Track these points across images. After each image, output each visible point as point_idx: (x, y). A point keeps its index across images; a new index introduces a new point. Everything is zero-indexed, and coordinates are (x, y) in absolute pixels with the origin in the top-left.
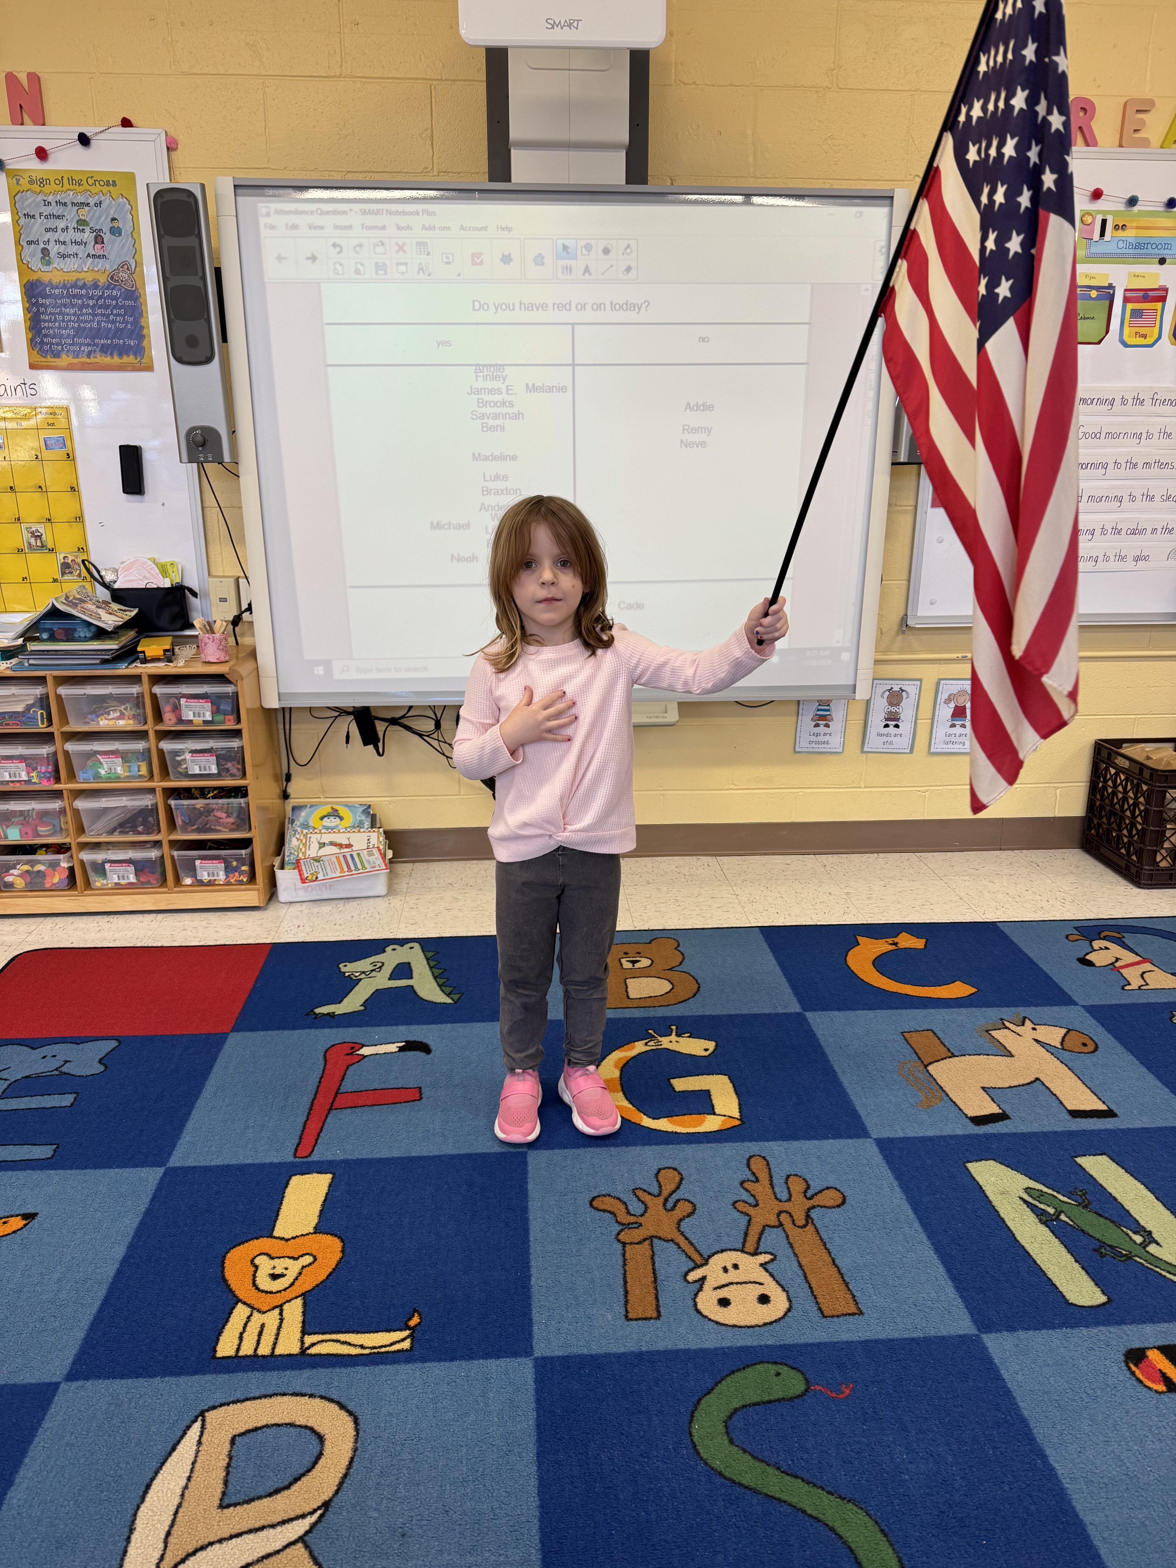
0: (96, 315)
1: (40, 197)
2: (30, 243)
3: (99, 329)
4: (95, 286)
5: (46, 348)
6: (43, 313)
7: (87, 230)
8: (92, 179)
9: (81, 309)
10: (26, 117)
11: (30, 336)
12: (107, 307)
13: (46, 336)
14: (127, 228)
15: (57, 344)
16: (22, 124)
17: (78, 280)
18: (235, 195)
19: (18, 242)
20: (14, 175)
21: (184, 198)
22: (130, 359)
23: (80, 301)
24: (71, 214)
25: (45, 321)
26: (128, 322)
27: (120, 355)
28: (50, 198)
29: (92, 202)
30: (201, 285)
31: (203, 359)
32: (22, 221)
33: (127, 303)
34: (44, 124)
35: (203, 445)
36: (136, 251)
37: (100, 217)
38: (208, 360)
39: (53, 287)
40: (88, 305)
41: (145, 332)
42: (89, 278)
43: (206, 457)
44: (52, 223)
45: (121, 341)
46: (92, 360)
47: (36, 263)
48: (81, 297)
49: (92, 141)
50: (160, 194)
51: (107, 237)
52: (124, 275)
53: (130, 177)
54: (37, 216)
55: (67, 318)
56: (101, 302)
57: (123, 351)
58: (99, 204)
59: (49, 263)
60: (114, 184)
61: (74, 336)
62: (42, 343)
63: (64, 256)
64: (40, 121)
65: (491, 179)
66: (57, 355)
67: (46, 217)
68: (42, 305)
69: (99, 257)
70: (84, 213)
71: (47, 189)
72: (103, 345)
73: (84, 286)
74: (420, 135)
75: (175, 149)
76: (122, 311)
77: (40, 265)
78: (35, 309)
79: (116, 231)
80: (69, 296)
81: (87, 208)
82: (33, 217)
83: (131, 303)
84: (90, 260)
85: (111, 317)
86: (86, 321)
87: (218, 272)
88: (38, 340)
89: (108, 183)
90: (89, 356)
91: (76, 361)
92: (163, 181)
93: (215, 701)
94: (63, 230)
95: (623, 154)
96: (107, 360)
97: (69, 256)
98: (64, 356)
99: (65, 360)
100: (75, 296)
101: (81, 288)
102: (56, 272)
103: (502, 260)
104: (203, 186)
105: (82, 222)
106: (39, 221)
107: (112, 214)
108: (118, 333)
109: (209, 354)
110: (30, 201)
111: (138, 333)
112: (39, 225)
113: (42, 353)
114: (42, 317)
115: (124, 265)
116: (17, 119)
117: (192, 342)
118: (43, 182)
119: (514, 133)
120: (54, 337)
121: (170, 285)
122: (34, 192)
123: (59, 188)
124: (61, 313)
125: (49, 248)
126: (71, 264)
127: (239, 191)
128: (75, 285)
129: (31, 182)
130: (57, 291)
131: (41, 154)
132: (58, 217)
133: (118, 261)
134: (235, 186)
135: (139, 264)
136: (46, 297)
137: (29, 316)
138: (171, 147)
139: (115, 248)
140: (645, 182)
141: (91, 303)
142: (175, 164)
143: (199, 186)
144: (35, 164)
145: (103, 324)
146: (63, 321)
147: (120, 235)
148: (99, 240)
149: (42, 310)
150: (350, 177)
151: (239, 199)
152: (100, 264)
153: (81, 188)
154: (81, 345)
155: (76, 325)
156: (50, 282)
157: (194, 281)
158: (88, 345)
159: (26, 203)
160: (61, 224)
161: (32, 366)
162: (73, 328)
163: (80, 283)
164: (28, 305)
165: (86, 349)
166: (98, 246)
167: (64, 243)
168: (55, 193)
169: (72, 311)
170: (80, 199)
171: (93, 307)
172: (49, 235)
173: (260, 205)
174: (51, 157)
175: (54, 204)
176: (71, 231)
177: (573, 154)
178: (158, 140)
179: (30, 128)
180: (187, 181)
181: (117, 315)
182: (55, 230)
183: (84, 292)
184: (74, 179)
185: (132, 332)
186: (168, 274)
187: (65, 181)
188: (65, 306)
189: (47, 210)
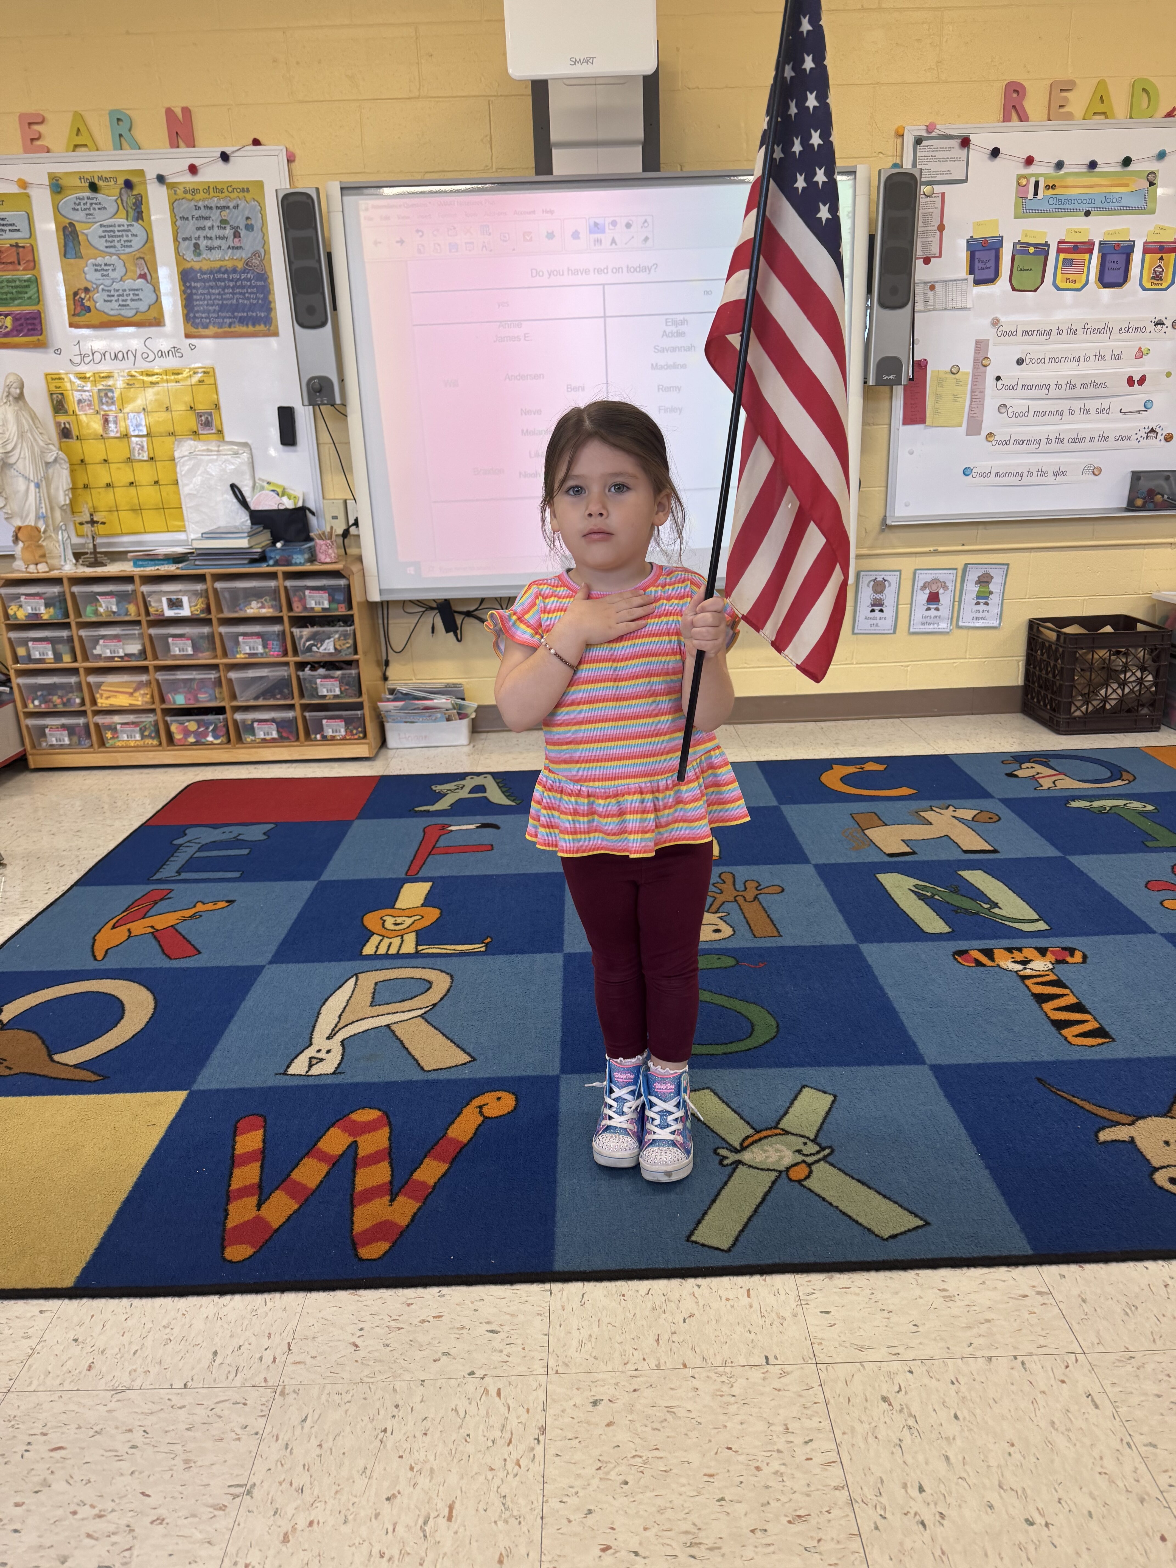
0: (235, 294)
1: (193, 203)
2: (185, 239)
3: (237, 305)
4: (234, 271)
5: (198, 321)
6: (195, 294)
7: (228, 227)
8: (232, 187)
9: (223, 289)
10: (181, 143)
11: (185, 312)
12: (242, 287)
13: (198, 312)
14: (257, 226)
15: (206, 318)
16: (178, 147)
17: (221, 267)
18: (342, 195)
19: (176, 239)
20: (172, 187)
21: (303, 199)
22: (261, 328)
23: (223, 284)
24: (216, 215)
25: (197, 300)
26: (258, 299)
27: (254, 325)
28: (200, 204)
29: (231, 205)
30: (317, 266)
31: (318, 323)
32: (179, 223)
33: (259, 283)
34: (194, 147)
35: (320, 391)
36: (265, 243)
37: (237, 217)
38: (323, 324)
39: (203, 273)
40: (229, 287)
41: (272, 305)
42: (229, 265)
43: (322, 401)
44: (201, 223)
45: (254, 314)
46: (232, 329)
47: (189, 255)
48: (223, 280)
49: (231, 159)
50: (286, 197)
51: (243, 232)
52: (255, 262)
53: (260, 185)
54: (190, 218)
55: (213, 297)
56: (239, 283)
57: (255, 321)
58: (236, 207)
59: (199, 255)
60: (248, 190)
61: (219, 311)
62: (195, 317)
63: (210, 249)
64: (191, 144)
65: (537, 173)
66: (206, 327)
67: (197, 219)
68: (195, 288)
69: (237, 248)
70: (225, 214)
71: (197, 197)
72: (241, 317)
73: (226, 272)
74: (482, 140)
75: (294, 161)
76: (255, 290)
77: (193, 257)
78: (189, 291)
79: (249, 228)
80: (215, 280)
81: (228, 211)
82: (187, 219)
83: (262, 283)
84: (230, 251)
85: (247, 295)
86: (227, 299)
87: (329, 256)
88: (192, 315)
89: (243, 190)
90: (230, 326)
91: (220, 330)
92: (285, 187)
93: (331, 591)
94: (210, 229)
95: (640, 148)
96: (244, 329)
97: (214, 248)
98: (211, 327)
99: (212, 330)
100: (219, 280)
101: (224, 273)
102: (205, 262)
103: (547, 236)
104: (317, 190)
105: (224, 222)
106: (192, 222)
107: (247, 214)
108: (252, 307)
109: (323, 320)
110: (185, 206)
111: (267, 306)
112: (191, 225)
113: (195, 326)
114: (195, 297)
115: (256, 254)
116: (174, 145)
117: (311, 310)
118: (194, 191)
119: (554, 137)
120: (203, 312)
121: (294, 267)
122: (188, 200)
123: (206, 195)
124: (209, 294)
125: (199, 242)
126: (217, 255)
127: (345, 192)
128: (219, 271)
129: (185, 192)
130: (205, 276)
131: (193, 169)
132: (207, 218)
133: (252, 251)
134: (342, 189)
135: (267, 252)
136: (198, 281)
137: (184, 296)
138: (291, 159)
139: (249, 241)
140: (659, 170)
141: (231, 284)
142: (294, 172)
143: (314, 190)
144: (188, 178)
145: (241, 301)
146: (210, 299)
147: (253, 230)
148: (237, 235)
149: (194, 291)
150: (428, 176)
151: (345, 198)
152: (238, 254)
153: (223, 195)
154: (224, 318)
155: (220, 302)
156: (200, 269)
157: (312, 263)
158: (230, 318)
159: (182, 208)
160: (208, 224)
161: (187, 336)
162: (218, 304)
163: (223, 269)
164: (183, 288)
165: (228, 321)
166: (236, 240)
167: (211, 238)
168: (204, 200)
169: (217, 291)
170: (222, 203)
171: (233, 288)
172: (199, 233)
173: (361, 202)
174: (200, 172)
175: (202, 208)
176: (216, 229)
177: (601, 150)
178: (280, 155)
179: (183, 150)
180: (304, 186)
181: (251, 293)
182: (203, 228)
183: (226, 276)
184: (217, 188)
185: (262, 306)
186: (292, 259)
187: (211, 190)
188: (212, 288)
189: (197, 213)
